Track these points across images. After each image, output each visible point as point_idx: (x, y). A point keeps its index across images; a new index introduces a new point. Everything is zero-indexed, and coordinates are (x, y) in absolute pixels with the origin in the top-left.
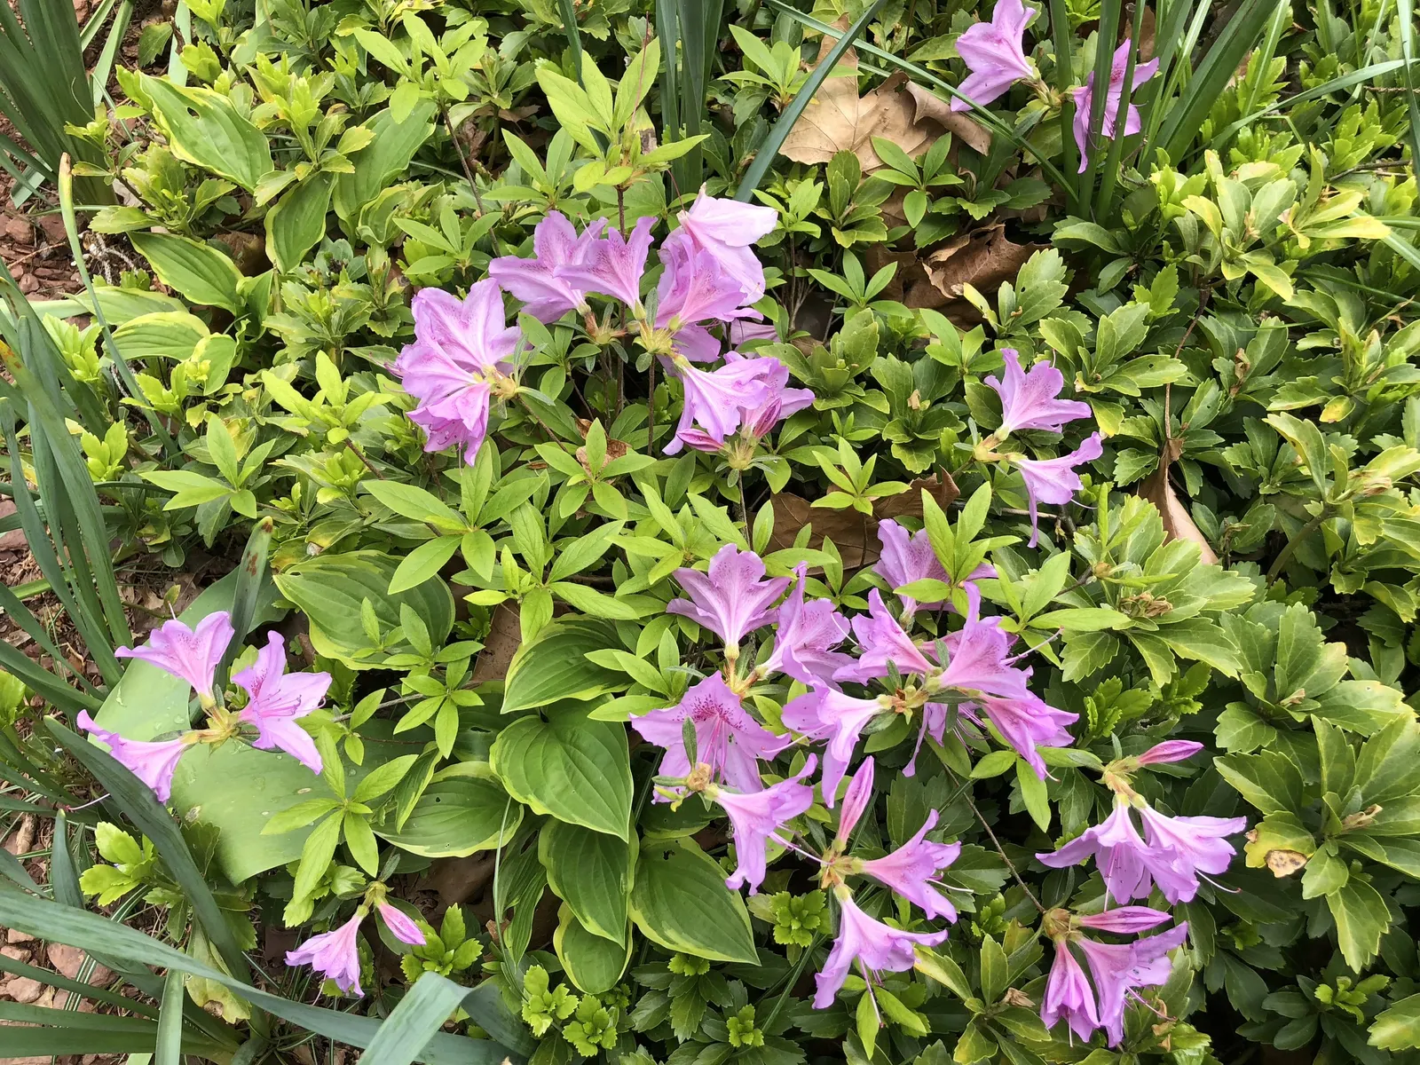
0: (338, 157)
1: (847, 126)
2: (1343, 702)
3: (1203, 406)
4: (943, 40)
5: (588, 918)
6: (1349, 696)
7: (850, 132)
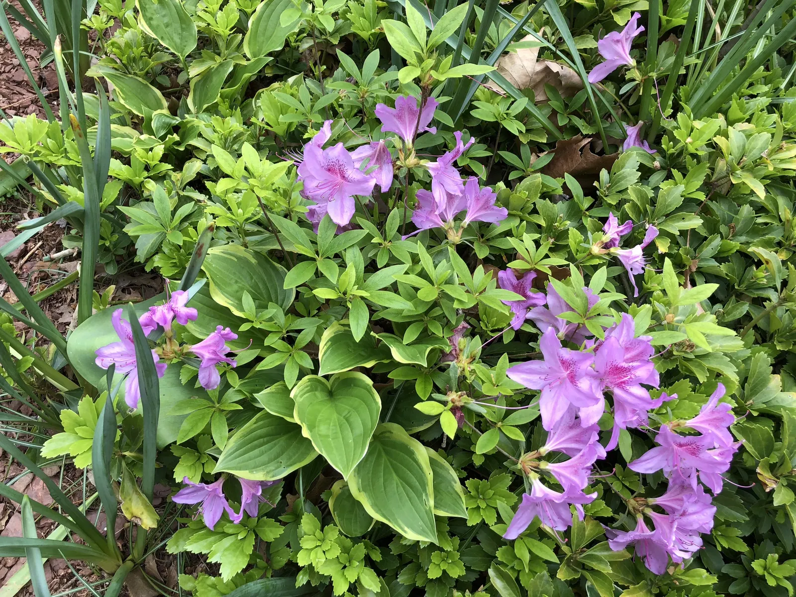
0: (238, 56)
1: (527, 76)
2: (776, 404)
3: (709, 248)
4: (581, 38)
5: (406, 529)
6: (779, 400)
7: (528, 79)
